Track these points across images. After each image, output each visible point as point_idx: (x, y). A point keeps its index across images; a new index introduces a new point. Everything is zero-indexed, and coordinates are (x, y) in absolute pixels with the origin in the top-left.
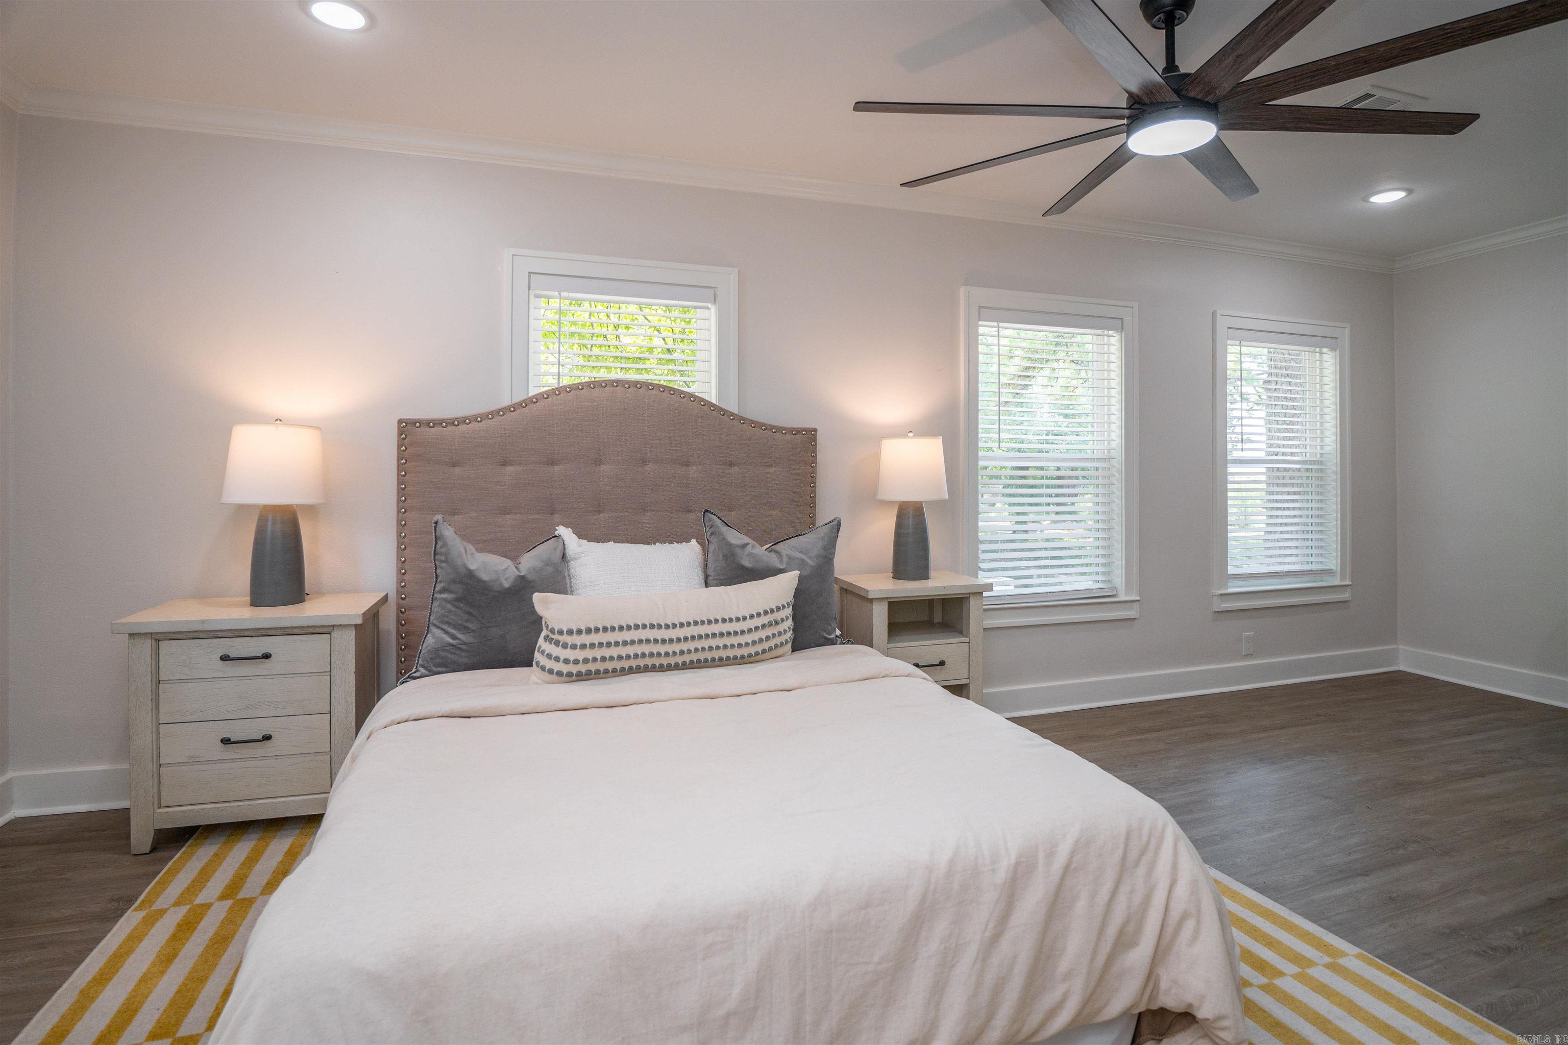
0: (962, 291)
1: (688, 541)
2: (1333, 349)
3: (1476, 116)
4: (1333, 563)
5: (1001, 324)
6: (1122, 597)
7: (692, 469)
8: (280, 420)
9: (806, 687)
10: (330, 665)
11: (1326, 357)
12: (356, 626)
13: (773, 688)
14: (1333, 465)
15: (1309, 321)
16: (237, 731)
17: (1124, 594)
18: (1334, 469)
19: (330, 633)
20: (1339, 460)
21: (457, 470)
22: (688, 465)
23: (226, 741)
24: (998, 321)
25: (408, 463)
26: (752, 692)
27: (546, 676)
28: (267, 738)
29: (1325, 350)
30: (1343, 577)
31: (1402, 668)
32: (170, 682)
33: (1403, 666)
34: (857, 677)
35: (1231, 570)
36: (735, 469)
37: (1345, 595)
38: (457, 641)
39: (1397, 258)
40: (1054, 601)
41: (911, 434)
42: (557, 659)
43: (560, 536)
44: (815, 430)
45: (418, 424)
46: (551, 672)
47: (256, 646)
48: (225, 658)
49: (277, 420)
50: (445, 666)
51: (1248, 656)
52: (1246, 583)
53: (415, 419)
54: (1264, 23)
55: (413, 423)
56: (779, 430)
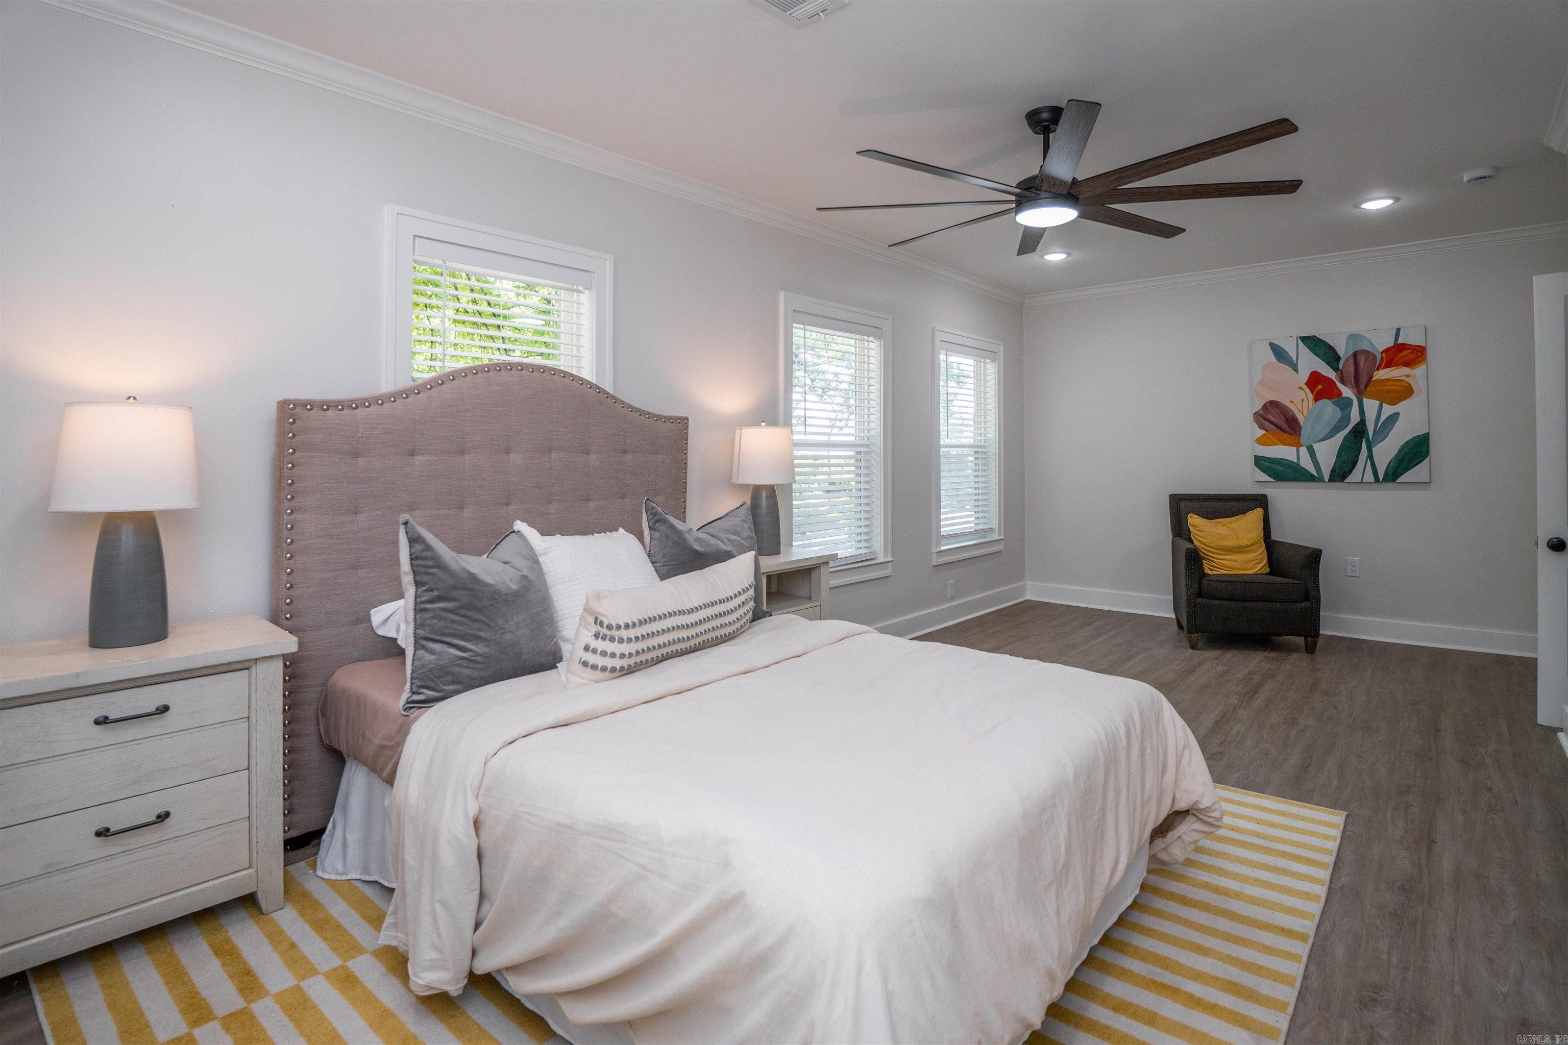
0: (782, 295)
1: (617, 530)
2: (993, 361)
3: (1184, 230)
4: (994, 523)
5: (807, 327)
6: (881, 559)
7: (593, 457)
8: (135, 398)
9: (809, 652)
10: (249, 708)
11: (988, 366)
12: (285, 657)
13: (788, 657)
14: (994, 448)
15: (979, 338)
16: (116, 819)
17: (883, 555)
18: (994, 451)
19: (248, 669)
20: (997, 445)
21: (361, 461)
22: (588, 453)
23: (103, 833)
24: (804, 324)
25: (296, 455)
26: (776, 662)
27: (598, 674)
28: (163, 817)
29: (987, 361)
30: (1000, 534)
31: (1028, 598)
32: (13, 767)
33: (1029, 596)
34: (838, 639)
35: (944, 530)
36: (628, 457)
37: (1001, 547)
38: (470, 653)
39: (1027, 296)
40: (842, 565)
41: (763, 424)
42: (613, 655)
43: (519, 531)
44: (687, 419)
45: (309, 407)
46: (604, 669)
47: (148, 699)
48: (102, 721)
49: (129, 398)
50: (458, 683)
51: (952, 598)
52: (950, 541)
53: (305, 400)
54: (1151, 163)
55: (297, 404)
56: (659, 418)
